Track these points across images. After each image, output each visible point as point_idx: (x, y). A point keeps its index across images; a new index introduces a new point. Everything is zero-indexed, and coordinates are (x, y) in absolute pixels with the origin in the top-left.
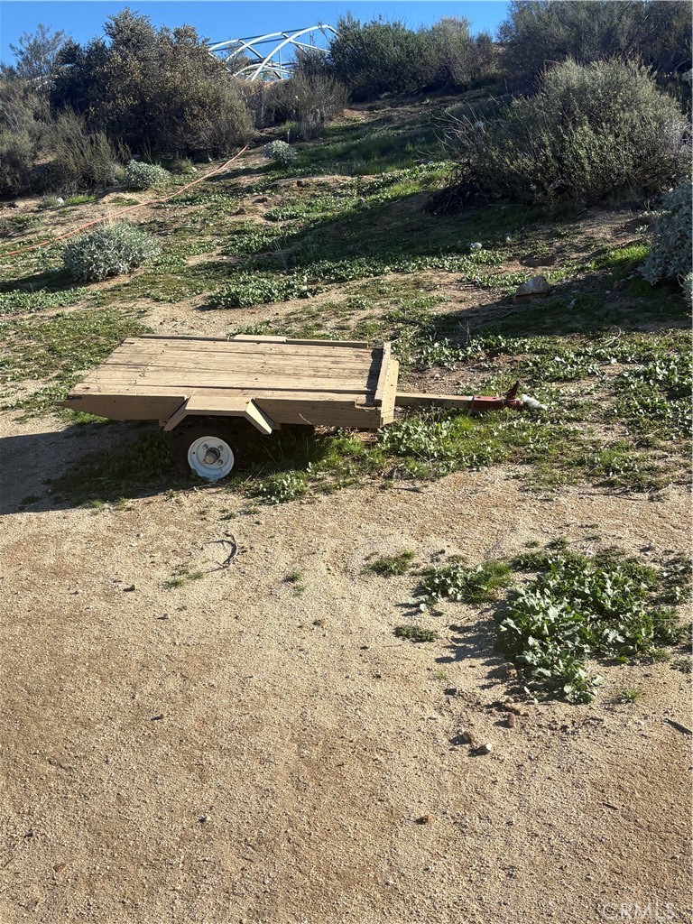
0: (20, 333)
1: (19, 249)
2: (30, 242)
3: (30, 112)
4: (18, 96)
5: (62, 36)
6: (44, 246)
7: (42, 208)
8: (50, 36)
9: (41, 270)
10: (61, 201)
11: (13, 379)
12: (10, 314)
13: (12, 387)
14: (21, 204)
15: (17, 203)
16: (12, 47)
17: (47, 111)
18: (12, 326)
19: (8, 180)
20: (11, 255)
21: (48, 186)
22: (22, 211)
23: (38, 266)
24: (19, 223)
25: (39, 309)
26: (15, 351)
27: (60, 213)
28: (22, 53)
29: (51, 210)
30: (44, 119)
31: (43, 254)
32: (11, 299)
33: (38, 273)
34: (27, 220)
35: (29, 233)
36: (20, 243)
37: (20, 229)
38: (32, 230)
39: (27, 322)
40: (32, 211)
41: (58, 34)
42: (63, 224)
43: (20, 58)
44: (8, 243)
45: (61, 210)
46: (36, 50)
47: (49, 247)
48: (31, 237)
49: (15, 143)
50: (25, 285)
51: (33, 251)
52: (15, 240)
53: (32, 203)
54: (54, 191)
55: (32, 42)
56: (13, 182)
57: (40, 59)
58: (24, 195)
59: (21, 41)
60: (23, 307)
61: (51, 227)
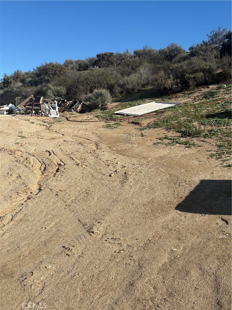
0: (223, 134)
1: (213, 102)
2: (217, 100)
3: (213, 56)
4: (209, 50)
5: (226, 30)
6: (222, 102)
7: (219, 88)
8: (221, 30)
9: (223, 110)
10: (225, 86)
11: (227, 153)
12: (216, 126)
13: (228, 156)
14: (211, 87)
15: (210, 86)
16: (207, 35)
17: (219, 55)
18: (219, 131)
19: (207, 78)
20: (210, 104)
21: (221, 80)
22: (212, 89)
23: (222, 109)
24: (211, 93)
25: (227, 125)
26: (223, 141)
27: (227, 90)
28: (211, 37)
29: (223, 89)
30: (218, 58)
31: (222, 104)
32: (215, 121)
33: (222, 111)
34: (214, 92)
35: (216, 97)
36: (212, 100)
37: (212, 96)
38: (216, 96)
39: (225, 130)
40: (215, 89)
41: (224, 29)
42: (228, 94)
43: (209, 39)
44: (208, 100)
45: (227, 89)
46: (216, 35)
47: (224, 102)
48: (216, 98)
49: (211, 66)
50: (219, 115)
51: (218, 103)
52: (211, 99)
53: (215, 86)
54: (223, 82)
55: (215, 32)
56: (208, 79)
57: (216, 38)
58: (212, 83)
59: (211, 33)
60: (221, 124)
61: (224, 95)
